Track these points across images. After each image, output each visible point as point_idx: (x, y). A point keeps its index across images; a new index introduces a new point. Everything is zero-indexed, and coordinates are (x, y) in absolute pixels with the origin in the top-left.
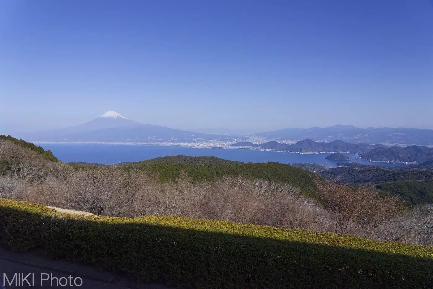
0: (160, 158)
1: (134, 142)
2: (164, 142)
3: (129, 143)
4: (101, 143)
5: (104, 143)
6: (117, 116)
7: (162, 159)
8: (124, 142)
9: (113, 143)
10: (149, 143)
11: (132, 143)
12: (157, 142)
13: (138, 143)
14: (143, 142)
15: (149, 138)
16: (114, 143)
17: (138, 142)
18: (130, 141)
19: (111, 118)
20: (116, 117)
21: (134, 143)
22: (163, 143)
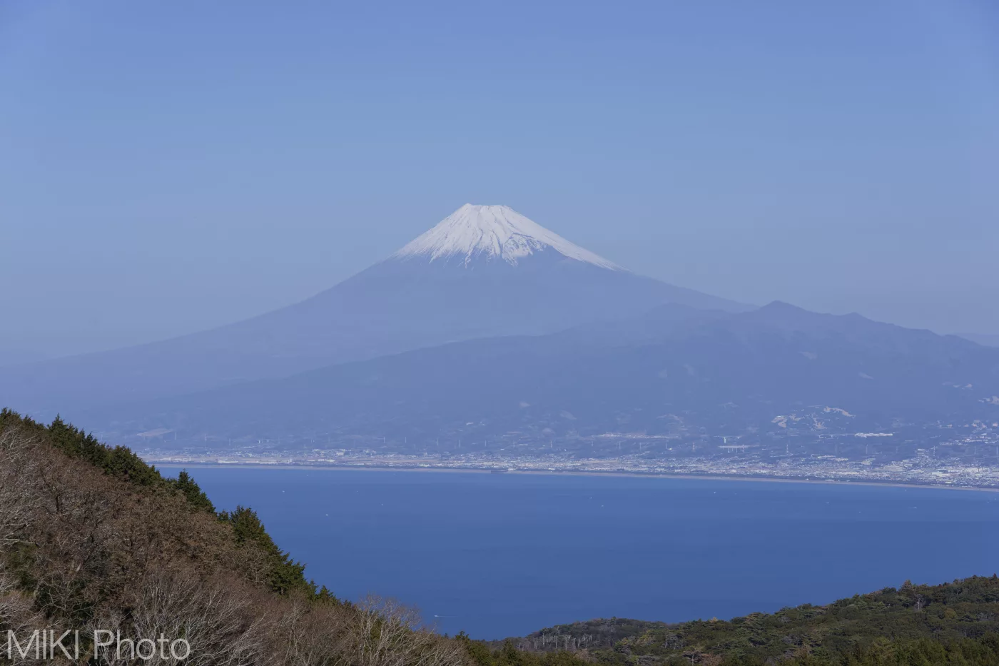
0: (911, 595)
1: (656, 451)
2: (908, 453)
3: (629, 464)
4: (403, 460)
5: (426, 463)
6: (530, 241)
7: (928, 601)
8: (583, 451)
9: (496, 465)
10: (784, 469)
11: (644, 468)
12: (855, 453)
13: (693, 465)
14: (738, 457)
15: (780, 420)
16: (508, 465)
17: (690, 454)
18: (627, 449)
19: (480, 256)
20: (522, 252)
21: (660, 466)
22: (896, 468)
